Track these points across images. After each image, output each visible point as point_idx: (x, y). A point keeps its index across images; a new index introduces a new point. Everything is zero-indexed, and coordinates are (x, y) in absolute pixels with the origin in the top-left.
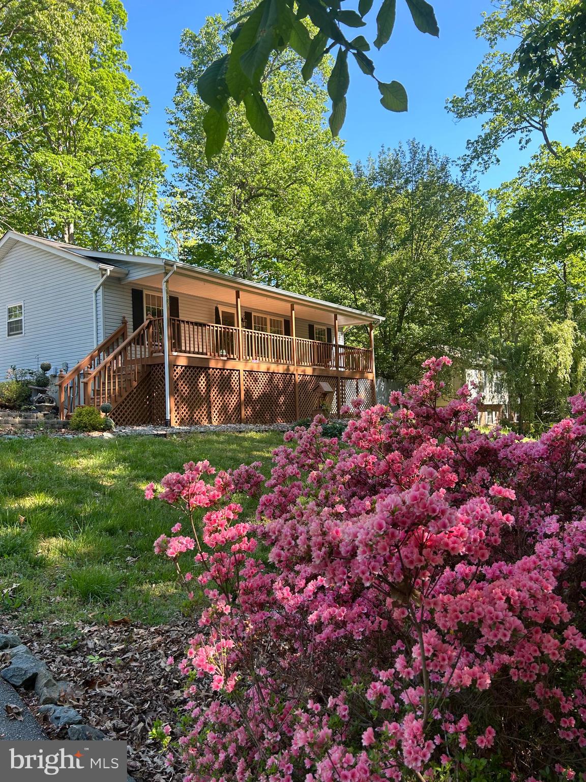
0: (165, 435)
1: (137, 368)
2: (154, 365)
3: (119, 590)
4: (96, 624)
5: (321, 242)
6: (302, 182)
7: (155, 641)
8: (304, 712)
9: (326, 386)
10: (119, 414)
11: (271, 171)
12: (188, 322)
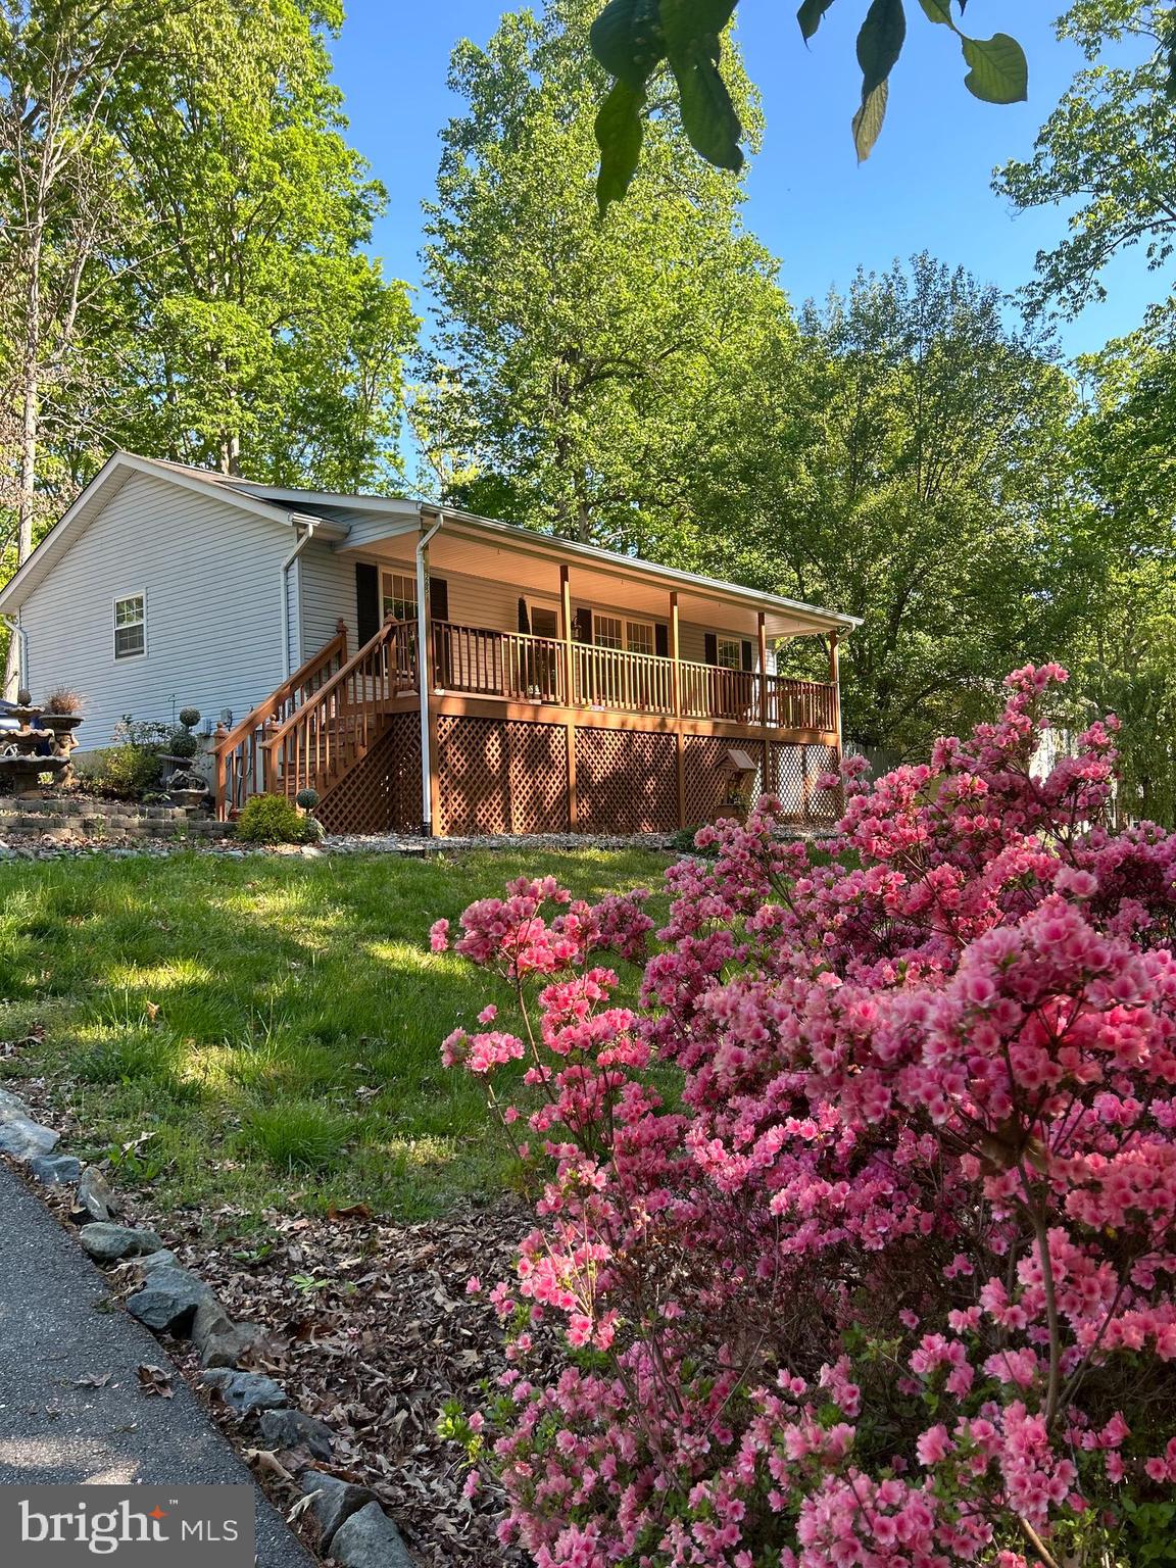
0: (422, 853)
1: (366, 720)
2: (400, 715)
3: (344, 1151)
4: (302, 1216)
5: (732, 467)
6: (691, 346)
7: (422, 1251)
8: (770, 1395)
9: (741, 758)
10: (331, 812)
11: (629, 325)
12: (465, 629)
